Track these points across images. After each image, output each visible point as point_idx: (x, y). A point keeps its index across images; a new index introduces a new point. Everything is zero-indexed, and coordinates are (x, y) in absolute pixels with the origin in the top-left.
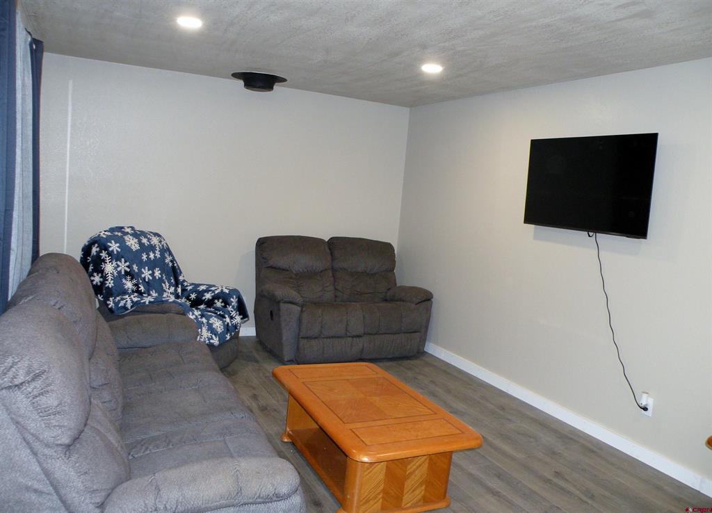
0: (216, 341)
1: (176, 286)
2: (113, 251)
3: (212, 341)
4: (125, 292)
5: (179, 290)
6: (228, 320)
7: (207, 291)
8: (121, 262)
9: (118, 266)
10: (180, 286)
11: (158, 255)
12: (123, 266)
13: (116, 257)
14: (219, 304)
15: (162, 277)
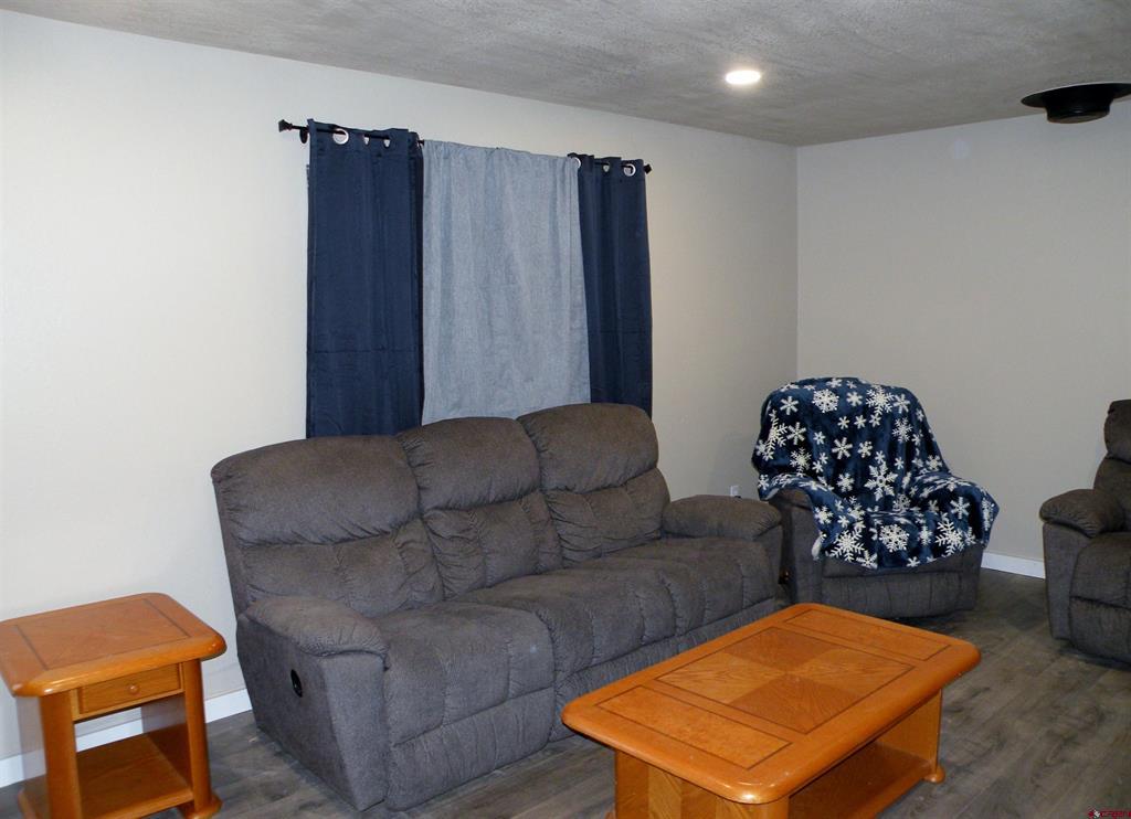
0: (869, 561)
1: (903, 474)
2: (785, 411)
3: (859, 559)
4: (792, 470)
5: (906, 480)
6: (925, 535)
7: (928, 485)
8: (794, 426)
9: (790, 432)
10: (909, 474)
11: (875, 421)
12: (797, 433)
13: (789, 420)
14: (933, 507)
15: (873, 455)
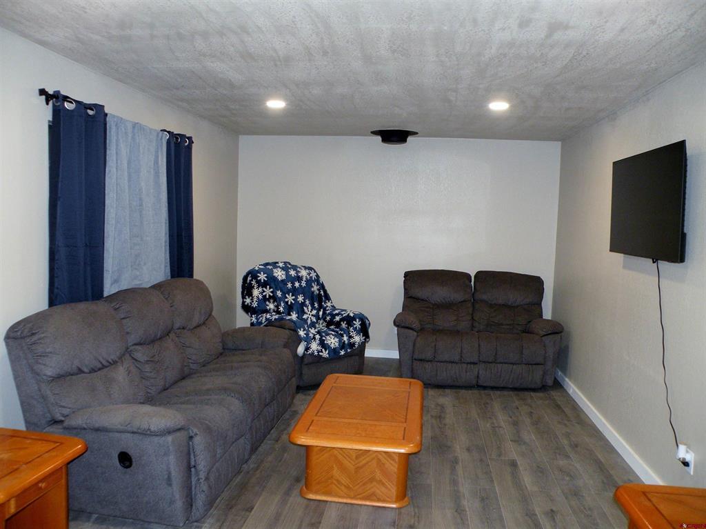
0: (325, 354)
1: (319, 310)
2: (260, 280)
3: (320, 354)
4: (267, 311)
5: (321, 313)
6: (345, 338)
7: (337, 315)
8: (266, 288)
9: (264, 291)
10: (322, 310)
11: (304, 284)
12: (268, 292)
13: (263, 285)
14: (344, 325)
15: (305, 302)
